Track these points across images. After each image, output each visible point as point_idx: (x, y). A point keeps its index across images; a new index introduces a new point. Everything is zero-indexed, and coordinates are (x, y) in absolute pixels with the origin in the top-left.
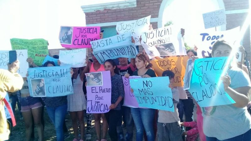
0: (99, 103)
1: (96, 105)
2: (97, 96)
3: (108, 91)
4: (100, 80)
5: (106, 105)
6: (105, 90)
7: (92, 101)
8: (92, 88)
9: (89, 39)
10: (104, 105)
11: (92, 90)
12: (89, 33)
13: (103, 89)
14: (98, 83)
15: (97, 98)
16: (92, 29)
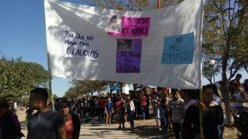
0: (127, 65)
1: (125, 66)
2: (126, 59)
3: (138, 56)
4: (130, 46)
5: (135, 67)
6: (135, 55)
7: (120, 63)
8: (122, 52)
9: (139, 28)
10: (133, 67)
11: (122, 54)
12: (139, 23)
13: (133, 54)
14: (128, 48)
15: (126, 61)
16: (142, 20)
